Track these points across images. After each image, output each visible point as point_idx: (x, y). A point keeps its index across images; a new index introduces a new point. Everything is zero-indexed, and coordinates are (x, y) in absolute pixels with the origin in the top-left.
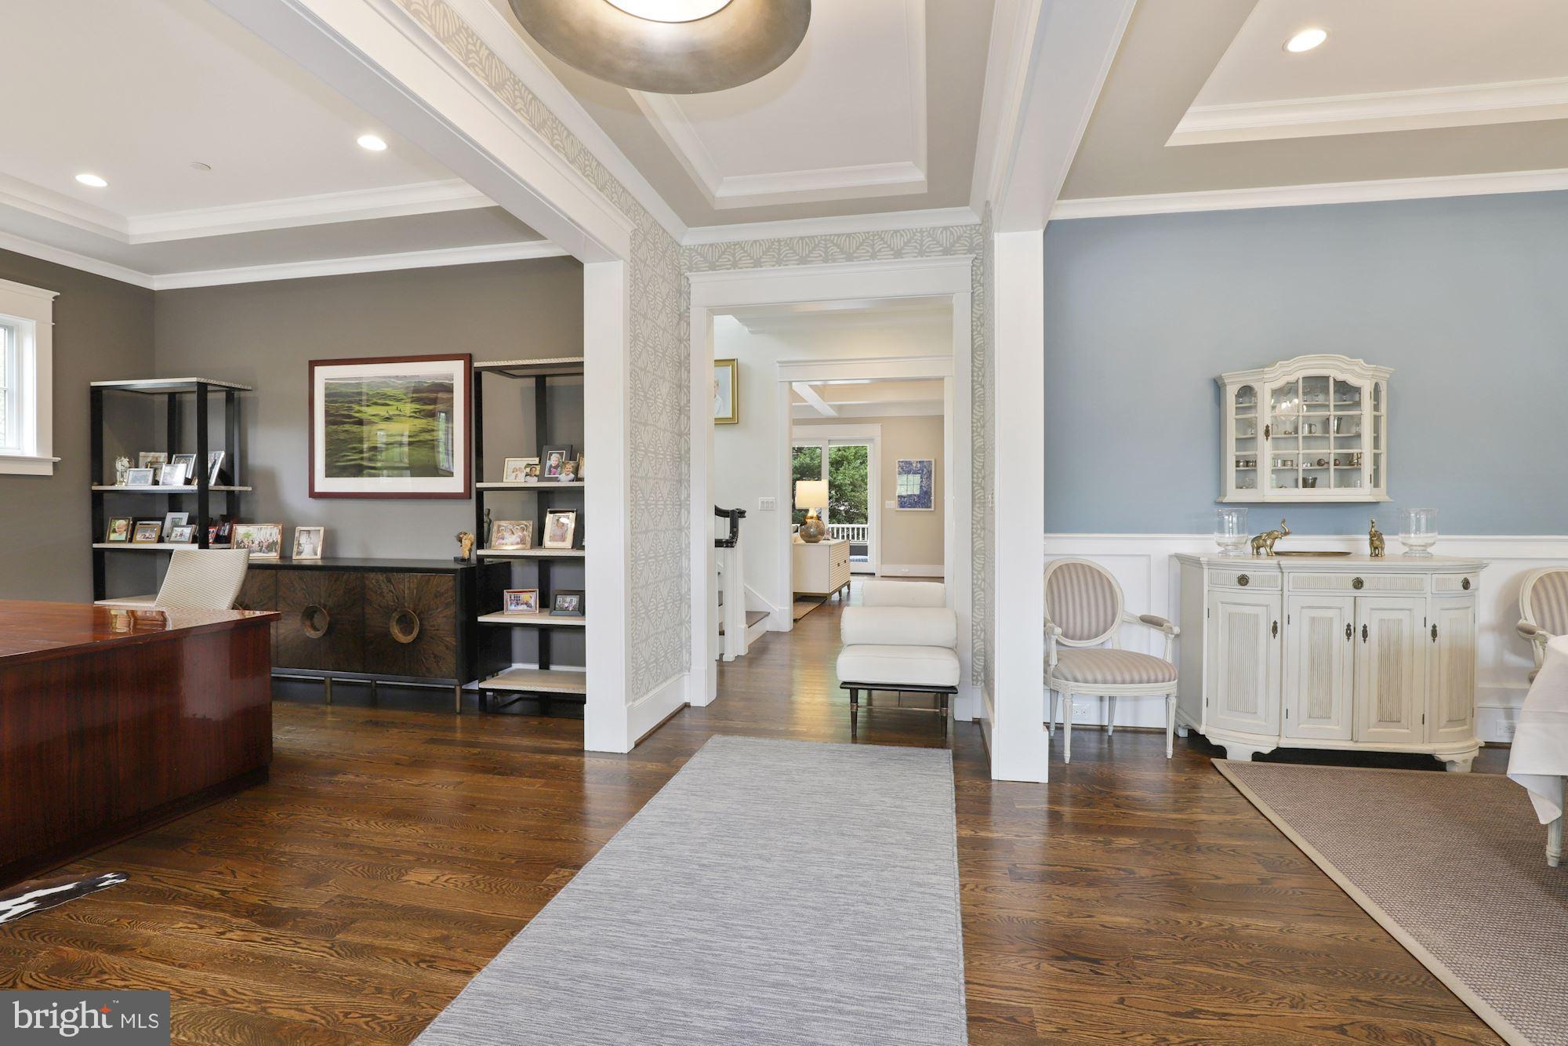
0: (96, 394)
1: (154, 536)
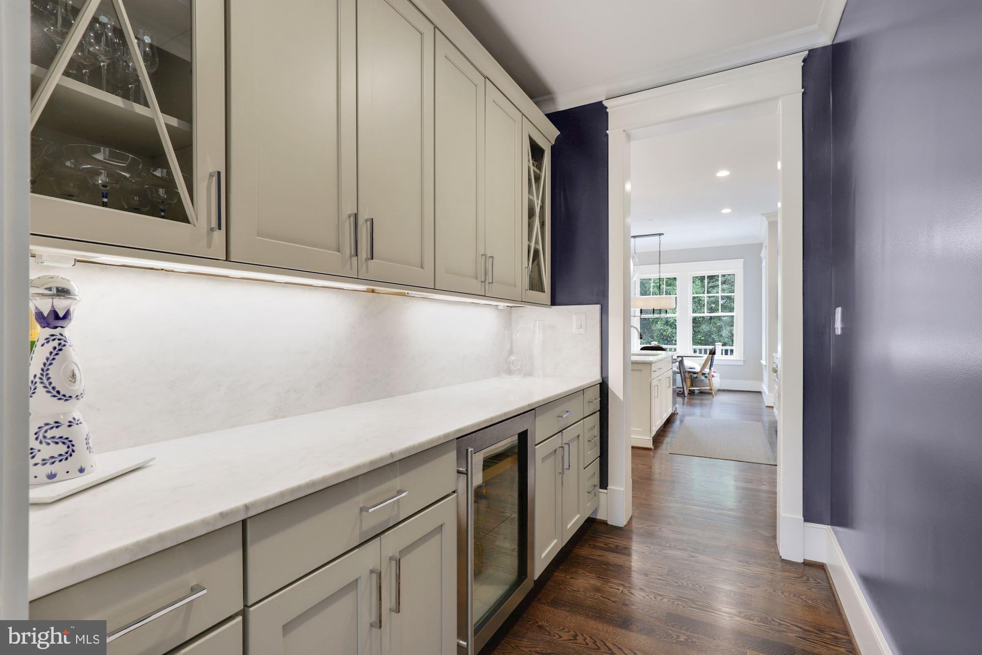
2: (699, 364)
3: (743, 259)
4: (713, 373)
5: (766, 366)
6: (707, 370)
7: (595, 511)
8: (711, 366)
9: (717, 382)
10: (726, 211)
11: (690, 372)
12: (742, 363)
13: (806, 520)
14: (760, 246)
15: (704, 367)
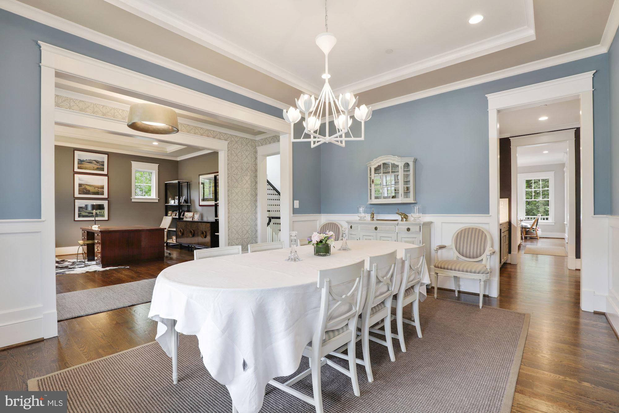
0: (166, 184)
1: (174, 215)
2: (530, 225)
3: (554, 172)
4: (538, 229)
5: (567, 224)
6: (534, 227)
7: (507, 260)
8: (537, 225)
9: (540, 233)
10: (546, 152)
11: (525, 228)
12: (554, 224)
13: (576, 258)
14: (563, 165)
15: (533, 225)
